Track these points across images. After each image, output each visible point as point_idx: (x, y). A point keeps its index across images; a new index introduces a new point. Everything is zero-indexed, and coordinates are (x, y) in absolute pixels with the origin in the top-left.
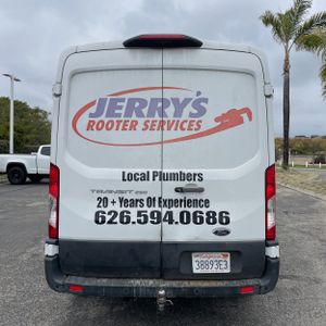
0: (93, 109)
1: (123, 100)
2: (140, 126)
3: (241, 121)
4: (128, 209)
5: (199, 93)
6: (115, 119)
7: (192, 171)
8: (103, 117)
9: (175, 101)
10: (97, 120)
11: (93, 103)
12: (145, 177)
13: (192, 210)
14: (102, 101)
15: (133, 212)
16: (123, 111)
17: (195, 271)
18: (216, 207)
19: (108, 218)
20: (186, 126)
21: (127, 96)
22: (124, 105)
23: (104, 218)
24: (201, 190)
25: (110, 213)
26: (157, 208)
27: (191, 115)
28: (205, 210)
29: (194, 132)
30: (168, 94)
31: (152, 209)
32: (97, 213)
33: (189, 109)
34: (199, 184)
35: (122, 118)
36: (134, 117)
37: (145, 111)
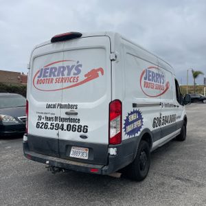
1: (48, 69)
2: (54, 81)
3: (97, 76)
4: (48, 122)
5: (78, 62)
6: (45, 78)
7: (73, 104)
8: (42, 78)
9: (68, 67)
10: (40, 79)
11: (38, 72)
12: (54, 106)
13: (72, 124)
14: (42, 69)
15: (50, 123)
16: (48, 74)
17: (71, 156)
18: (82, 123)
19: (41, 125)
20: (72, 80)
21: (50, 67)
22: (49, 71)
23: (39, 126)
24: (76, 114)
25: (41, 123)
26: (58, 122)
27: (74, 74)
28: (77, 124)
29: (75, 83)
30: (65, 64)
31: (56, 122)
32: (37, 123)
33: (74, 71)
34: (76, 111)
35: (48, 78)
36: (52, 77)
37: (56, 73)
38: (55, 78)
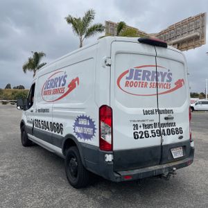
0: (128, 75)
1: (141, 71)
2: (149, 85)
3: (182, 85)
4: (147, 130)
5: (169, 70)
6: (138, 81)
7: (170, 109)
8: (132, 80)
9: (161, 73)
10: (130, 81)
11: (127, 72)
12: (152, 112)
13: (170, 128)
14: (132, 70)
15: (149, 130)
16: (141, 77)
17: (175, 157)
18: (178, 126)
19: (140, 135)
20: (166, 86)
21: (143, 69)
22: (142, 73)
23: (138, 136)
24: (172, 118)
25: (140, 132)
27: (167, 81)
28: (174, 128)
31: (156, 129)
32: (134, 133)
33: (166, 78)
34: (172, 115)
35: (141, 81)
36: (146, 81)
38: (149, 82)
